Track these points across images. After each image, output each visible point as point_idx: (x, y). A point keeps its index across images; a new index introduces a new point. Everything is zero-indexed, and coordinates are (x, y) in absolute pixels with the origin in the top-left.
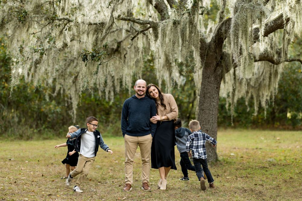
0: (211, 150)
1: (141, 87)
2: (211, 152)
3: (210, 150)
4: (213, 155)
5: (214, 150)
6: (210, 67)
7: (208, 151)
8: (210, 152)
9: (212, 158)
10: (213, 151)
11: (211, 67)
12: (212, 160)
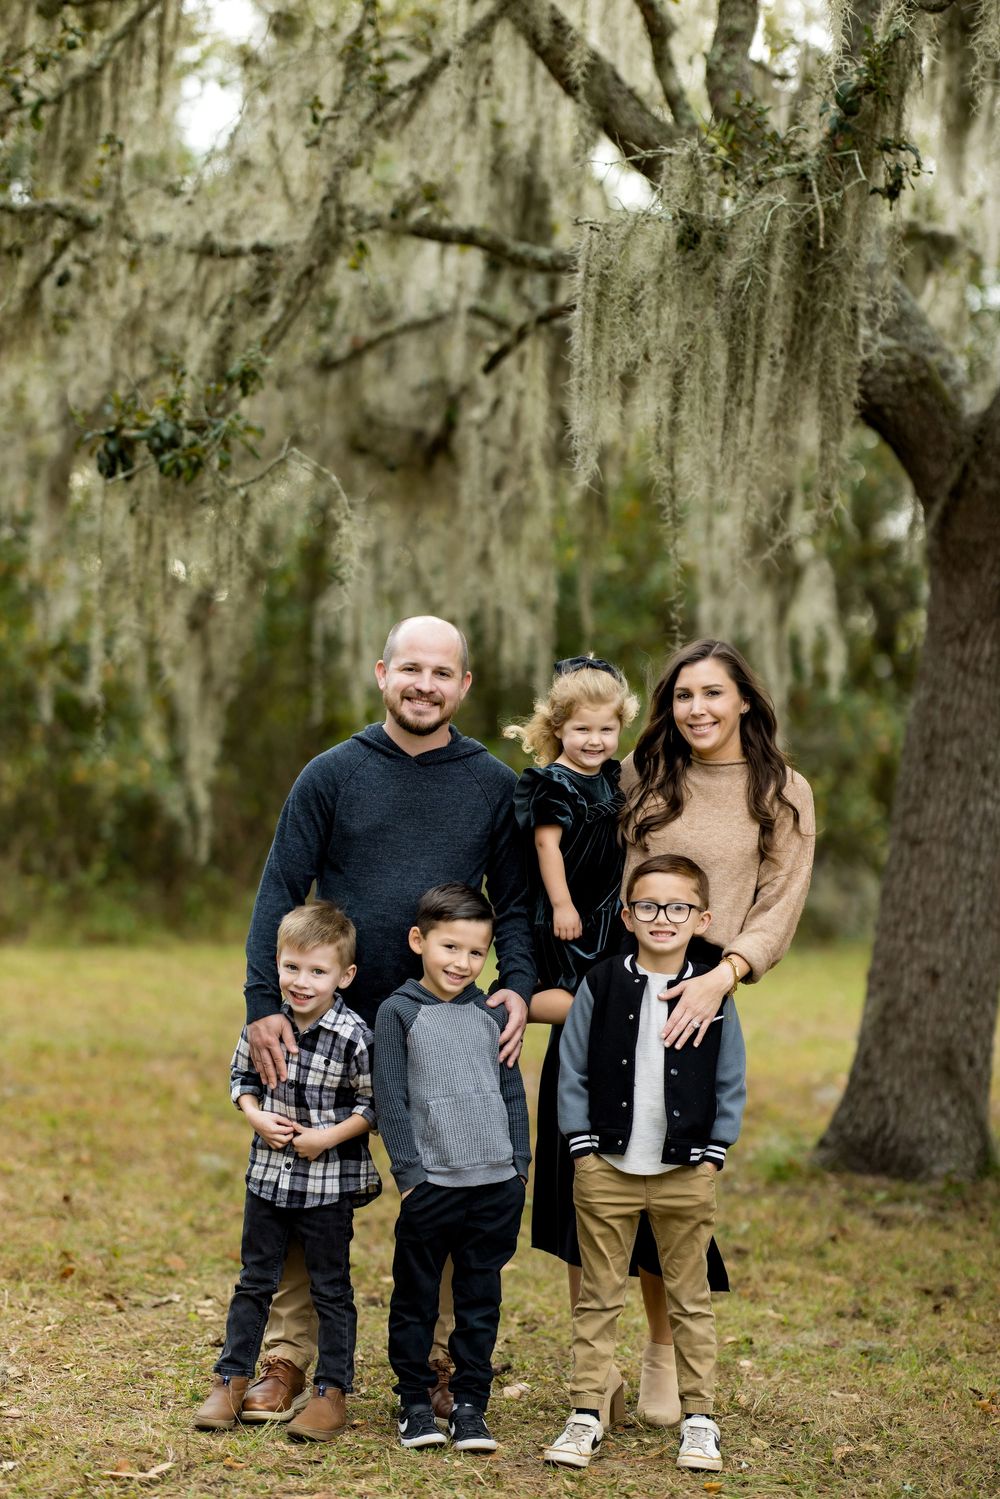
0: (953, 1102)
1: (427, 673)
2: (953, 1112)
3: (946, 1099)
4: (959, 1135)
5: (973, 1103)
6: (979, 568)
7: (934, 1107)
8: (943, 1113)
9: (955, 1152)
10: (960, 1111)
11: (984, 572)
12: (952, 1166)
